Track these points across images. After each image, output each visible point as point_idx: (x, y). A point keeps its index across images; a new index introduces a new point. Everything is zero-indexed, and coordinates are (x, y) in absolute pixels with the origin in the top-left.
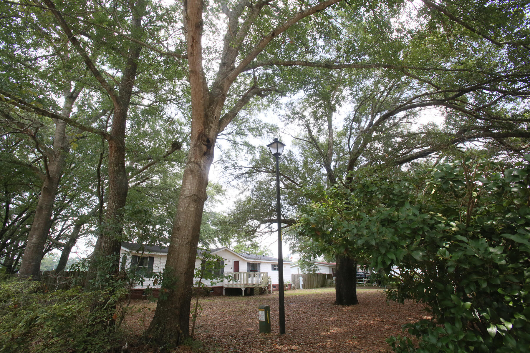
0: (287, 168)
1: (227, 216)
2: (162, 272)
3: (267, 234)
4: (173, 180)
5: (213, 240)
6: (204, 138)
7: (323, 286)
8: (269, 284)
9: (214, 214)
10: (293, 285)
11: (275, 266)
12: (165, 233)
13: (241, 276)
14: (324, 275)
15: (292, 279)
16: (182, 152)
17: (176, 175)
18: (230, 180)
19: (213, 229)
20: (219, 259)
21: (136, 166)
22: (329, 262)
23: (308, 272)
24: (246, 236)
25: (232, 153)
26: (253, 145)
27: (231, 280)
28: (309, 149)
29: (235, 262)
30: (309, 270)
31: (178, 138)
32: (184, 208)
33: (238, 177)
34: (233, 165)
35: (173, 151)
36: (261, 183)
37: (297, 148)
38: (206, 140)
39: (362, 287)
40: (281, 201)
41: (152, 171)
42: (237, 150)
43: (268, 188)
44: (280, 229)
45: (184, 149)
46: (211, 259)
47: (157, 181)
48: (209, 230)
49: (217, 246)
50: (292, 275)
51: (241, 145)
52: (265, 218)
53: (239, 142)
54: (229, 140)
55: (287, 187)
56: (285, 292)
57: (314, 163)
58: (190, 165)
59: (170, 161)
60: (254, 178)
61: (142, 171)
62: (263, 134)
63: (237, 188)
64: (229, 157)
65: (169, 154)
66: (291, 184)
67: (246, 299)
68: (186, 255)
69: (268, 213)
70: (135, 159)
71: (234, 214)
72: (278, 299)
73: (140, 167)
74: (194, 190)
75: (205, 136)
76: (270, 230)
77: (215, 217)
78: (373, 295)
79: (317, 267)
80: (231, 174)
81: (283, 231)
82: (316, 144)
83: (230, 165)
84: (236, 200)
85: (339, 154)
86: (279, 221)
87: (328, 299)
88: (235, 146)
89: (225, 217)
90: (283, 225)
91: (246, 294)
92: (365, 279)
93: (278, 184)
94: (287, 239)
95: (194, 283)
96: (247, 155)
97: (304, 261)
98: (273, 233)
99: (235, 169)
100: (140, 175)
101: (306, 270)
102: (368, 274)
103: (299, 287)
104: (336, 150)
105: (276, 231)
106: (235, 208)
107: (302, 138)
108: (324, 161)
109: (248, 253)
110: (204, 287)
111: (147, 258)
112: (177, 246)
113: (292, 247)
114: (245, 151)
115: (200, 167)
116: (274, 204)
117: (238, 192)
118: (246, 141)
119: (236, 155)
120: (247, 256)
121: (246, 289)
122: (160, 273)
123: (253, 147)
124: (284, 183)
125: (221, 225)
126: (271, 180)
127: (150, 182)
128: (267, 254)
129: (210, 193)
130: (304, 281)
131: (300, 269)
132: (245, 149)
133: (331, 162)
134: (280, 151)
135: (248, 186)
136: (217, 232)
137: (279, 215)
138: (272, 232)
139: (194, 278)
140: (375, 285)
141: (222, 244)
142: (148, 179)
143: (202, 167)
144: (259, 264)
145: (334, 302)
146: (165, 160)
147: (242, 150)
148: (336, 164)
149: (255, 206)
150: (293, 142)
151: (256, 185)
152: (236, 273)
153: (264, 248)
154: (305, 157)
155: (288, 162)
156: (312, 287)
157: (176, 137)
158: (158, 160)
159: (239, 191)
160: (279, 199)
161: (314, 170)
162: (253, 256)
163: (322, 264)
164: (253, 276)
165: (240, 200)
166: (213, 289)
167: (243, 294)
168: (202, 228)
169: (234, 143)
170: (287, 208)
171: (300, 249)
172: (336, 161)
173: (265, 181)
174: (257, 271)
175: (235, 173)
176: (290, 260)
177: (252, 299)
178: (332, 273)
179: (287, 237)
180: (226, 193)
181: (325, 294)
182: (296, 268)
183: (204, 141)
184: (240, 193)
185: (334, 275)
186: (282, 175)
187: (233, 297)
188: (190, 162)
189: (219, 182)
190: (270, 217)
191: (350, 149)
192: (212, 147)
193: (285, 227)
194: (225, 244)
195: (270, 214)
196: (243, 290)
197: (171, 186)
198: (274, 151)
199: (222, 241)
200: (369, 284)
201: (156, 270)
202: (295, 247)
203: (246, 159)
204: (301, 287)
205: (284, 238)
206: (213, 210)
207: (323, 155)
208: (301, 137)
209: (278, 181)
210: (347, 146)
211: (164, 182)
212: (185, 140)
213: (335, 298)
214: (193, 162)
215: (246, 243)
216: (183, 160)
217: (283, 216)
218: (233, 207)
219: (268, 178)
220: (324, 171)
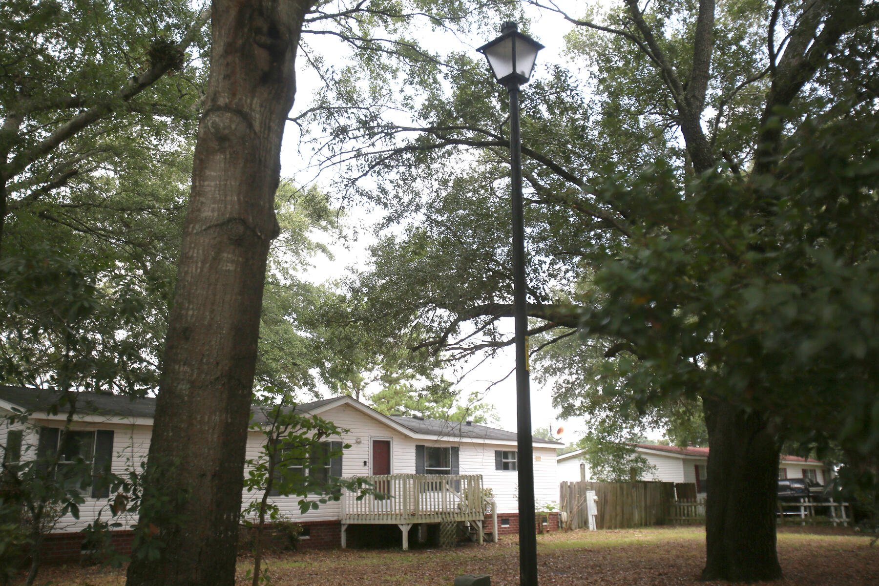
0: (546, 130)
1: (349, 295)
2: (139, 471)
3: (480, 353)
4: (161, 179)
5: (306, 376)
6: (260, 22)
7: (661, 522)
8: (489, 511)
9: (306, 289)
10: (564, 516)
11: (506, 455)
12: (144, 354)
13: (396, 488)
14: (667, 487)
15: (562, 497)
16: (188, 80)
17: (170, 161)
18: (355, 174)
19: (302, 340)
20: (324, 428)
21: (32, 130)
22: (684, 444)
23: (613, 476)
24: (412, 359)
25: (358, 85)
26: (432, 53)
27: (364, 493)
28: (627, 63)
29: (376, 443)
30: (617, 470)
31: (168, 27)
32: (204, 262)
33: (381, 163)
34: (364, 124)
35: (153, 78)
36: (460, 183)
37: (582, 60)
38: (265, 29)
39: (795, 525)
40: (529, 246)
41: (87, 148)
42: (378, 72)
43: (482, 201)
44: (521, 338)
45: (194, 69)
46: (299, 431)
47: (108, 182)
48: (289, 342)
49: (317, 395)
50: (563, 485)
51: (391, 53)
52: (472, 299)
53: (383, 44)
54: (346, 38)
55: (546, 196)
56: (539, 538)
57: (641, 112)
58: (214, 118)
59: (147, 111)
60: (435, 166)
61: (49, 147)
62: (466, 12)
63: (378, 201)
64: (349, 97)
65: (142, 86)
66: (562, 185)
67: (413, 558)
68: (216, 418)
69: (482, 285)
70: (25, 103)
71: (372, 289)
72: (517, 561)
73: (44, 135)
74: (233, 203)
75: (261, 13)
76: (489, 339)
77: (310, 302)
78: (831, 552)
79: (644, 461)
80: (358, 154)
81: (532, 343)
82: (652, 44)
83: (353, 123)
84: (375, 242)
85: (732, 80)
86: (520, 312)
87: (680, 561)
88: (370, 59)
89: (343, 299)
90: (534, 323)
91: (415, 545)
92: (805, 502)
93: (516, 187)
94: (547, 370)
95: (244, 506)
96: (409, 90)
97: (599, 441)
98: (499, 351)
99: (371, 135)
100: (48, 163)
101: (607, 468)
102: (818, 485)
103: (584, 524)
104: (721, 64)
105: (509, 343)
106: (373, 268)
107: (605, 25)
108: (678, 106)
109: (419, 414)
110: (281, 524)
111: (90, 434)
112: (183, 387)
113: (563, 397)
114: (402, 76)
115: (250, 126)
116: (501, 252)
117: (380, 213)
118: (408, 38)
119: (375, 93)
120: (415, 424)
121: (414, 529)
122: (133, 475)
123: (432, 61)
124: (535, 184)
125: (328, 324)
126: (494, 174)
127: (85, 186)
128: (479, 419)
129: (289, 218)
130: (601, 504)
131: (588, 466)
132: (404, 67)
133: (702, 110)
134: (523, 67)
135: (417, 194)
136: (318, 347)
137: (521, 290)
138: (496, 345)
139: (245, 490)
140: (840, 524)
141: (334, 388)
142: (74, 174)
143: (257, 125)
144: (456, 450)
145: (698, 572)
146: (130, 110)
147: (394, 72)
148: (721, 114)
149: (439, 263)
150: (568, 38)
151: (444, 194)
152: (382, 477)
153: (470, 400)
154: (611, 94)
155: (550, 109)
156: (626, 523)
157: (161, 25)
158: (105, 109)
159: (387, 213)
160: (519, 237)
161: (641, 138)
162: (436, 425)
163: (661, 450)
164: (437, 487)
165: (391, 240)
166: (308, 527)
167: (405, 545)
168: (266, 334)
169: (364, 48)
170: (545, 267)
171: (588, 402)
172: (719, 103)
173: (472, 180)
174: (447, 472)
175: (371, 149)
176: (556, 436)
177: (432, 558)
178: (693, 480)
179: (547, 363)
180: (342, 221)
181: (669, 547)
182: (575, 465)
183: (258, 31)
184: (390, 220)
185: (701, 486)
186: (534, 156)
187: (374, 554)
188: (215, 109)
189: (320, 185)
190: (491, 298)
191: (773, 56)
192: (288, 55)
193: (540, 330)
194: (345, 386)
195: (491, 286)
196: (405, 530)
197: (157, 198)
198: (502, 70)
199: (332, 377)
200: (820, 518)
201: (118, 467)
202: (574, 396)
203: (407, 103)
204: (592, 523)
205: (536, 368)
206: (303, 277)
207: (674, 83)
208: (597, 21)
209: (516, 177)
210: (765, 49)
211: (132, 184)
212: (193, 37)
213: (702, 558)
214: (227, 108)
215: (413, 382)
216: (193, 108)
217: (533, 293)
218: (366, 265)
219: (482, 168)
220: (677, 139)
